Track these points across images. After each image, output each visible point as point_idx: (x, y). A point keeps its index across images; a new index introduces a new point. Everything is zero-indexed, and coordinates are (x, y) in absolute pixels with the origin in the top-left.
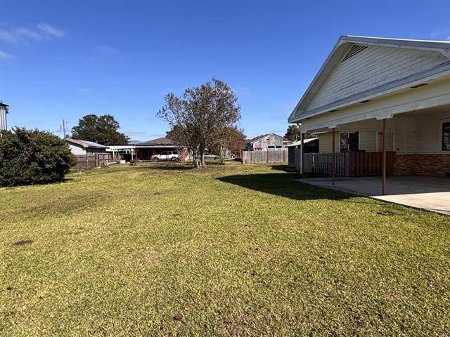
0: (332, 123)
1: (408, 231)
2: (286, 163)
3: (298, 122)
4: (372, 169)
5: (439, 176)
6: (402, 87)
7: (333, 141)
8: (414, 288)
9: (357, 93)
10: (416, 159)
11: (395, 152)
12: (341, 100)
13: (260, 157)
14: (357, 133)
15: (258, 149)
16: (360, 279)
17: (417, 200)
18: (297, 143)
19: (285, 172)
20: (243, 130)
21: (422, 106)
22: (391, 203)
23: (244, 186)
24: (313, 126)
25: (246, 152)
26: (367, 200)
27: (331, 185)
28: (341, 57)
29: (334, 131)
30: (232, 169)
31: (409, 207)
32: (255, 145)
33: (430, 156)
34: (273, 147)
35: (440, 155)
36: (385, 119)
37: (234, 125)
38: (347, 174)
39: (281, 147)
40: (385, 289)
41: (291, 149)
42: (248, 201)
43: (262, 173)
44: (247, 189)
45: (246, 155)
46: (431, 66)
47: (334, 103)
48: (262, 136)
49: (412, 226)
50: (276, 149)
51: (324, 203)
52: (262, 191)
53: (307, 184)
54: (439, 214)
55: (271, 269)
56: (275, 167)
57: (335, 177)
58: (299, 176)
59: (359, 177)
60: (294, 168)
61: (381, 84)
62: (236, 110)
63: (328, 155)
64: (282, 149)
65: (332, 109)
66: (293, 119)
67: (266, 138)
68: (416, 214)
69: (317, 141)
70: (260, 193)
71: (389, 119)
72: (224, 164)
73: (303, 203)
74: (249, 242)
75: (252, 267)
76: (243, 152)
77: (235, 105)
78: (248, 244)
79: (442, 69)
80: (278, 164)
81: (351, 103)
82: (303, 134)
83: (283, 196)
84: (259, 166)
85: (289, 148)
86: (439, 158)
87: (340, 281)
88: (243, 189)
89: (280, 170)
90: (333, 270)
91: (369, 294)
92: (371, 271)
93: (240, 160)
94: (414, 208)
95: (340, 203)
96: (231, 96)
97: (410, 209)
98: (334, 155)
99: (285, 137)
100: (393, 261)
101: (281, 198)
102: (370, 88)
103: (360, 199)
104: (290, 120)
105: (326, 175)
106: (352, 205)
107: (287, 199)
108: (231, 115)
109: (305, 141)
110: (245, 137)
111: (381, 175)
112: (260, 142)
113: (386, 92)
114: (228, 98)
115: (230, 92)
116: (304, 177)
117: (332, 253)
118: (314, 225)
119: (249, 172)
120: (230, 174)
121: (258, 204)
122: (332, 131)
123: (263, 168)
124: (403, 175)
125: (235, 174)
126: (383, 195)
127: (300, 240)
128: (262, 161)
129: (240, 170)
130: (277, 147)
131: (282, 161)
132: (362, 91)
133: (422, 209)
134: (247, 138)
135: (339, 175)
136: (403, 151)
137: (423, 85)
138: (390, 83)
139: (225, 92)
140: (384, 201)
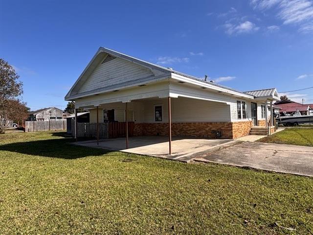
0: (96, 103)
1: (138, 170)
2: (65, 130)
3: (72, 100)
4: (122, 132)
5: (154, 135)
6: (135, 85)
7: (98, 115)
8: (138, 207)
9: (111, 85)
10: (144, 126)
11: (134, 122)
12: (102, 88)
13: (43, 126)
14: (113, 110)
15: (41, 119)
16: (108, 211)
17: (143, 150)
18: (73, 116)
19: (64, 138)
20: (26, 103)
21: (144, 97)
22: (130, 153)
23: (22, 153)
24: (83, 104)
25: (29, 122)
26: (118, 153)
27: (97, 145)
28: (101, 60)
29: (98, 109)
30: (13, 137)
31: (139, 155)
32: (38, 116)
33: (150, 124)
34: (55, 118)
35: (155, 124)
36: (126, 103)
37: (16, 98)
38: (108, 136)
39: (61, 118)
40: (123, 214)
41: (69, 120)
42: (25, 165)
43: (43, 139)
44: (25, 155)
45: (29, 125)
46: (147, 75)
47: (97, 89)
48: (46, 109)
49: (140, 167)
50: (57, 120)
51: (90, 159)
52: (40, 155)
53: (80, 146)
54: (154, 157)
55: (37, 226)
56: (55, 134)
57: (99, 139)
58: (74, 140)
59: (115, 138)
60: (71, 134)
61: (124, 81)
62: (18, 86)
63: (95, 124)
64: (62, 120)
65: (96, 93)
66: (69, 98)
67: (48, 110)
68: (143, 158)
69: (88, 115)
70: (38, 157)
71: (129, 103)
72: (4, 133)
73: (74, 161)
74: (19, 205)
75: (17, 229)
76: (26, 122)
77: (17, 81)
78: (16, 207)
79: (151, 78)
80: (59, 132)
81: (107, 91)
82: (77, 109)
83: (58, 157)
84: (41, 134)
85: (68, 119)
86: (154, 125)
87: (93, 217)
88: (21, 155)
89: (59, 136)
90: (90, 210)
91: (112, 221)
92: (115, 203)
93: (23, 129)
94: (142, 155)
95: (101, 157)
96: (13, 73)
97: (140, 156)
98: (98, 124)
99: (65, 111)
100: (128, 193)
101: (56, 159)
102: (118, 83)
103: (114, 153)
104: (66, 98)
105: (95, 138)
106: (109, 158)
107: (62, 160)
108: (12, 90)
109: (79, 114)
110: (29, 109)
111: (126, 137)
112: (43, 113)
113: (126, 87)
114: (9, 74)
115: (11, 69)
116: (78, 141)
117: (90, 197)
118: (80, 177)
119: (29, 140)
120: (10, 143)
121: (34, 167)
122: (96, 108)
123: (44, 135)
124: (139, 135)
125: (15, 142)
126: (127, 149)
127: (67, 192)
128: (45, 129)
129: (21, 138)
130: (58, 118)
131: (62, 129)
132: (114, 84)
133: (146, 155)
134: (31, 110)
135: (102, 138)
136: (138, 121)
137: (144, 85)
138: (129, 82)
139: (5, 69)
140: (127, 153)
